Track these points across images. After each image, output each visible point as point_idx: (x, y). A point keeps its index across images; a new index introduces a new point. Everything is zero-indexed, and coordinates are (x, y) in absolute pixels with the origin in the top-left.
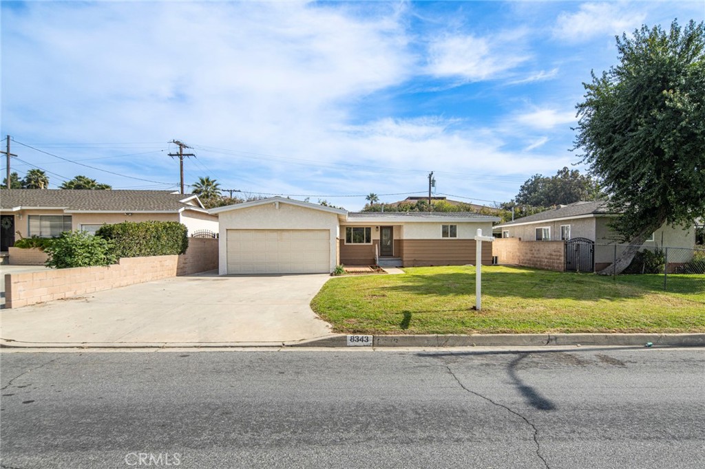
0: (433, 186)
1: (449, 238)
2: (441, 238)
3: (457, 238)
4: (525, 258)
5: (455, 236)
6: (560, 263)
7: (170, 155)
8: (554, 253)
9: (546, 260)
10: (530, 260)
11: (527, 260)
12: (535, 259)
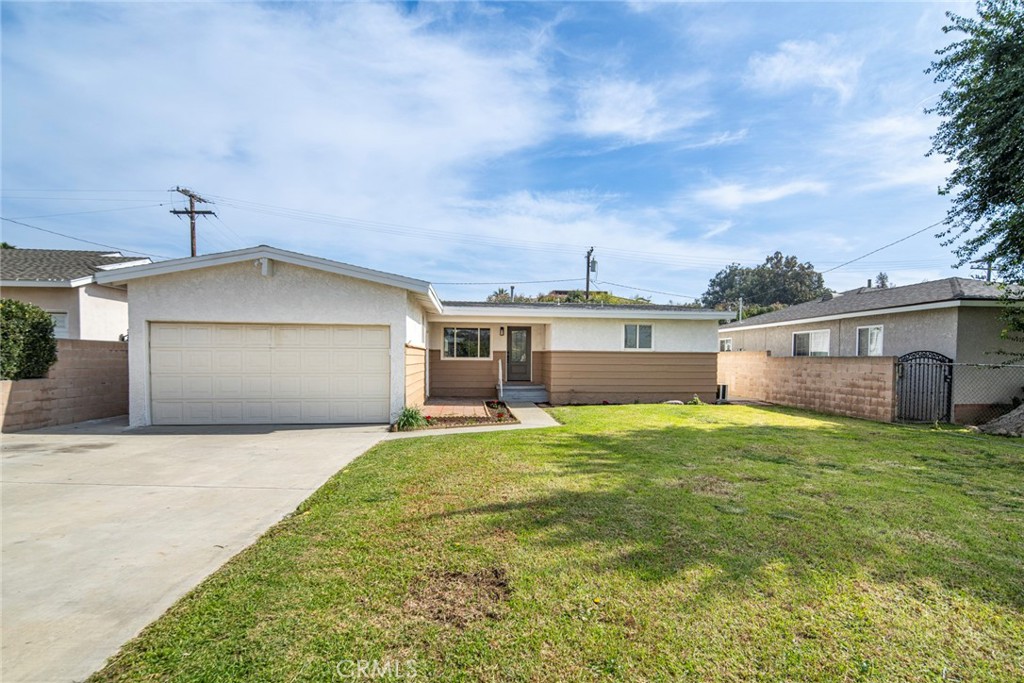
0: (593, 270)
1: (638, 350)
2: (622, 348)
3: (652, 349)
4: (783, 390)
5: (650, 347)
6: (882, 404)
7: (175, 212)
8: (862, 383)
9: (838, 396)
10: (794, 393)
11: (787, 393)
12: (808, 392)
